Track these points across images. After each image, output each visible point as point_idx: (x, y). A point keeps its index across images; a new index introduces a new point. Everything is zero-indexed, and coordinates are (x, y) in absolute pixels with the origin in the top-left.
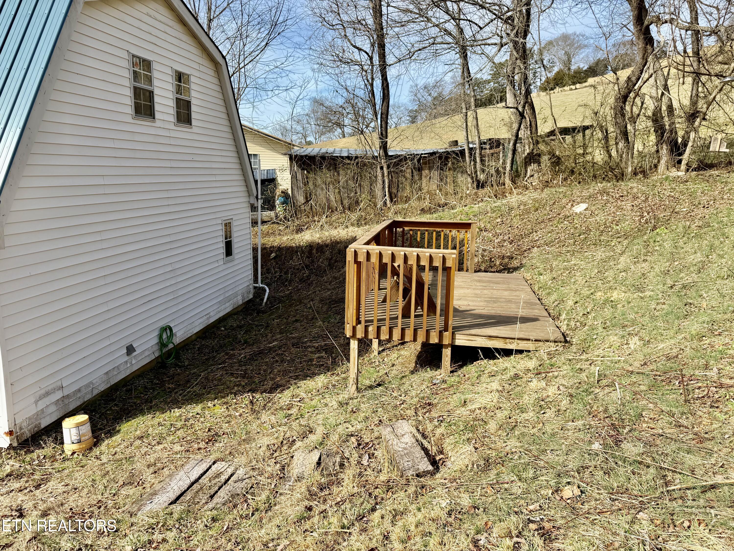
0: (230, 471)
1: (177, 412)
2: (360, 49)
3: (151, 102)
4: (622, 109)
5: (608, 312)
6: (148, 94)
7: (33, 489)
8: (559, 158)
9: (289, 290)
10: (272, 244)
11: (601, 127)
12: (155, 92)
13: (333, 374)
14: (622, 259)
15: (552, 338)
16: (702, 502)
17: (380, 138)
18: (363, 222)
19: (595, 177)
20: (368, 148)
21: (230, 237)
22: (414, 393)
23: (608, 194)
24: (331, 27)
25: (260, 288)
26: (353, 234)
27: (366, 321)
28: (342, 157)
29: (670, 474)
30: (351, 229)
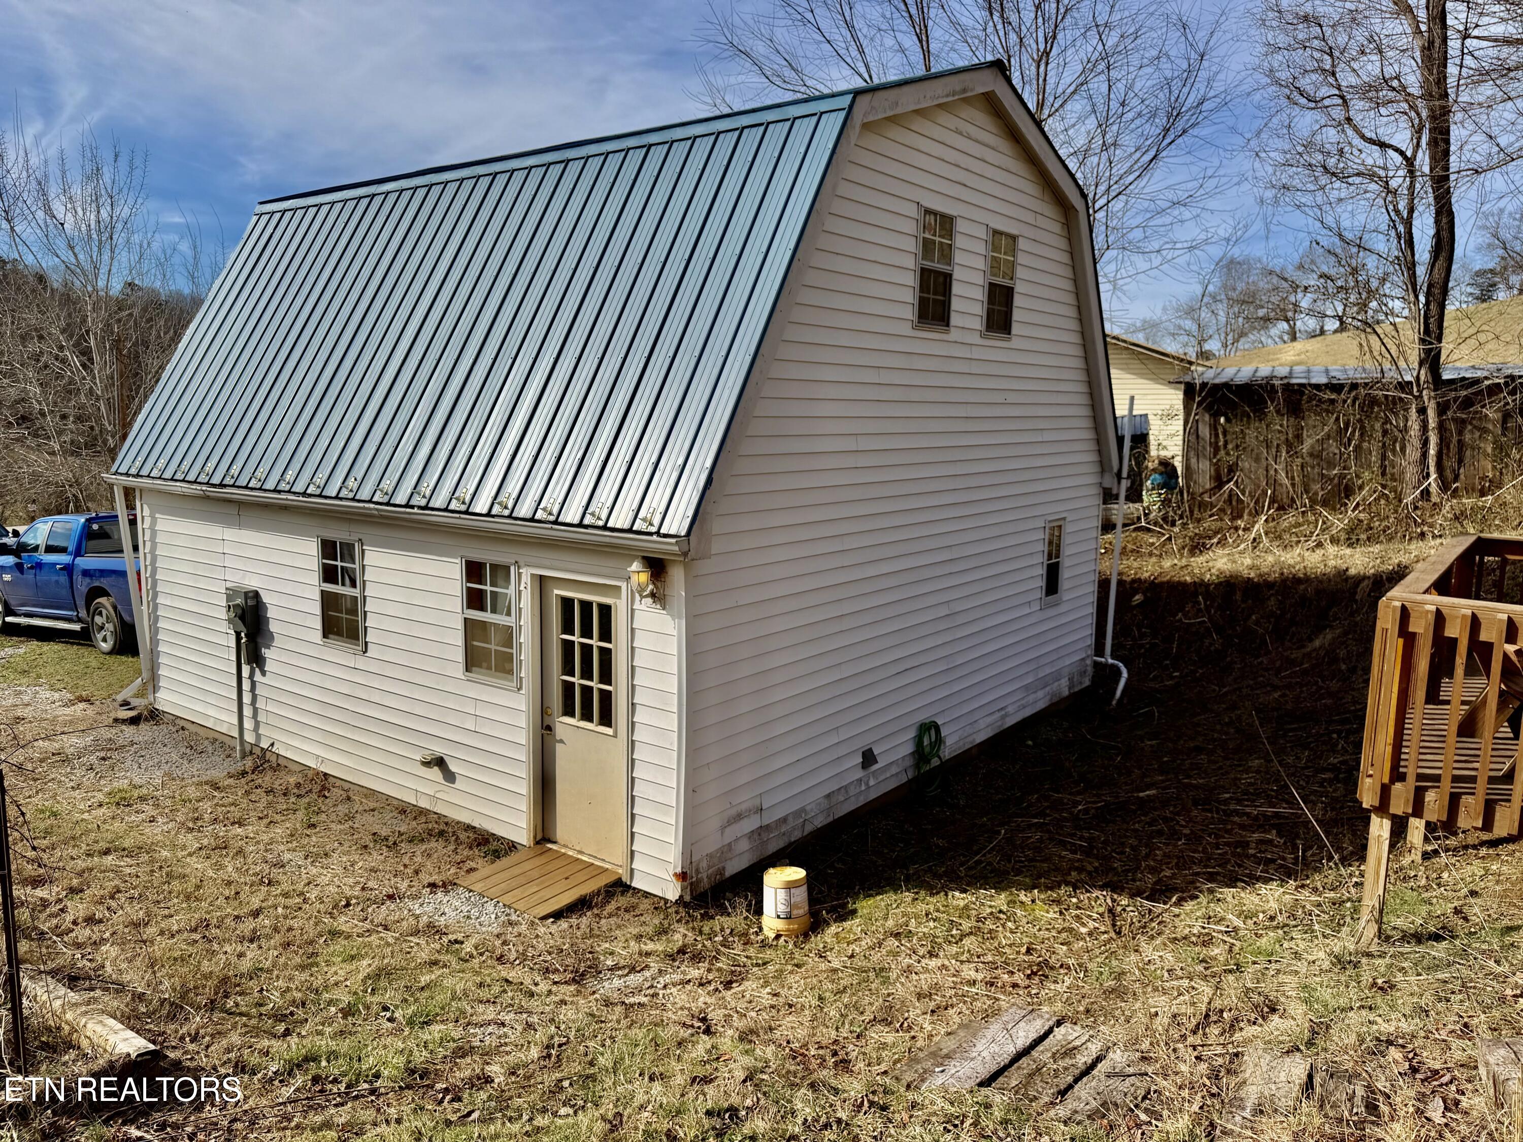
0: (1094, 1049)
1: (959, 899)
2: (1383, 145)
3: (944, 295)
6: (941, 279)
7: (721, 987)
9: (1173, 678)
10: (1136, 574)
12: (955, 276)
13: (1303, 886)
17: (1422, 341)
18: (1363, 537)
20: (1387, 365)
21: (1058, 556)
24: (1313, 105)
25: (1106, 665)
26: (1340, 562)
27: (1420, 777)
28: (1317, 387)
30: (1331, 550)
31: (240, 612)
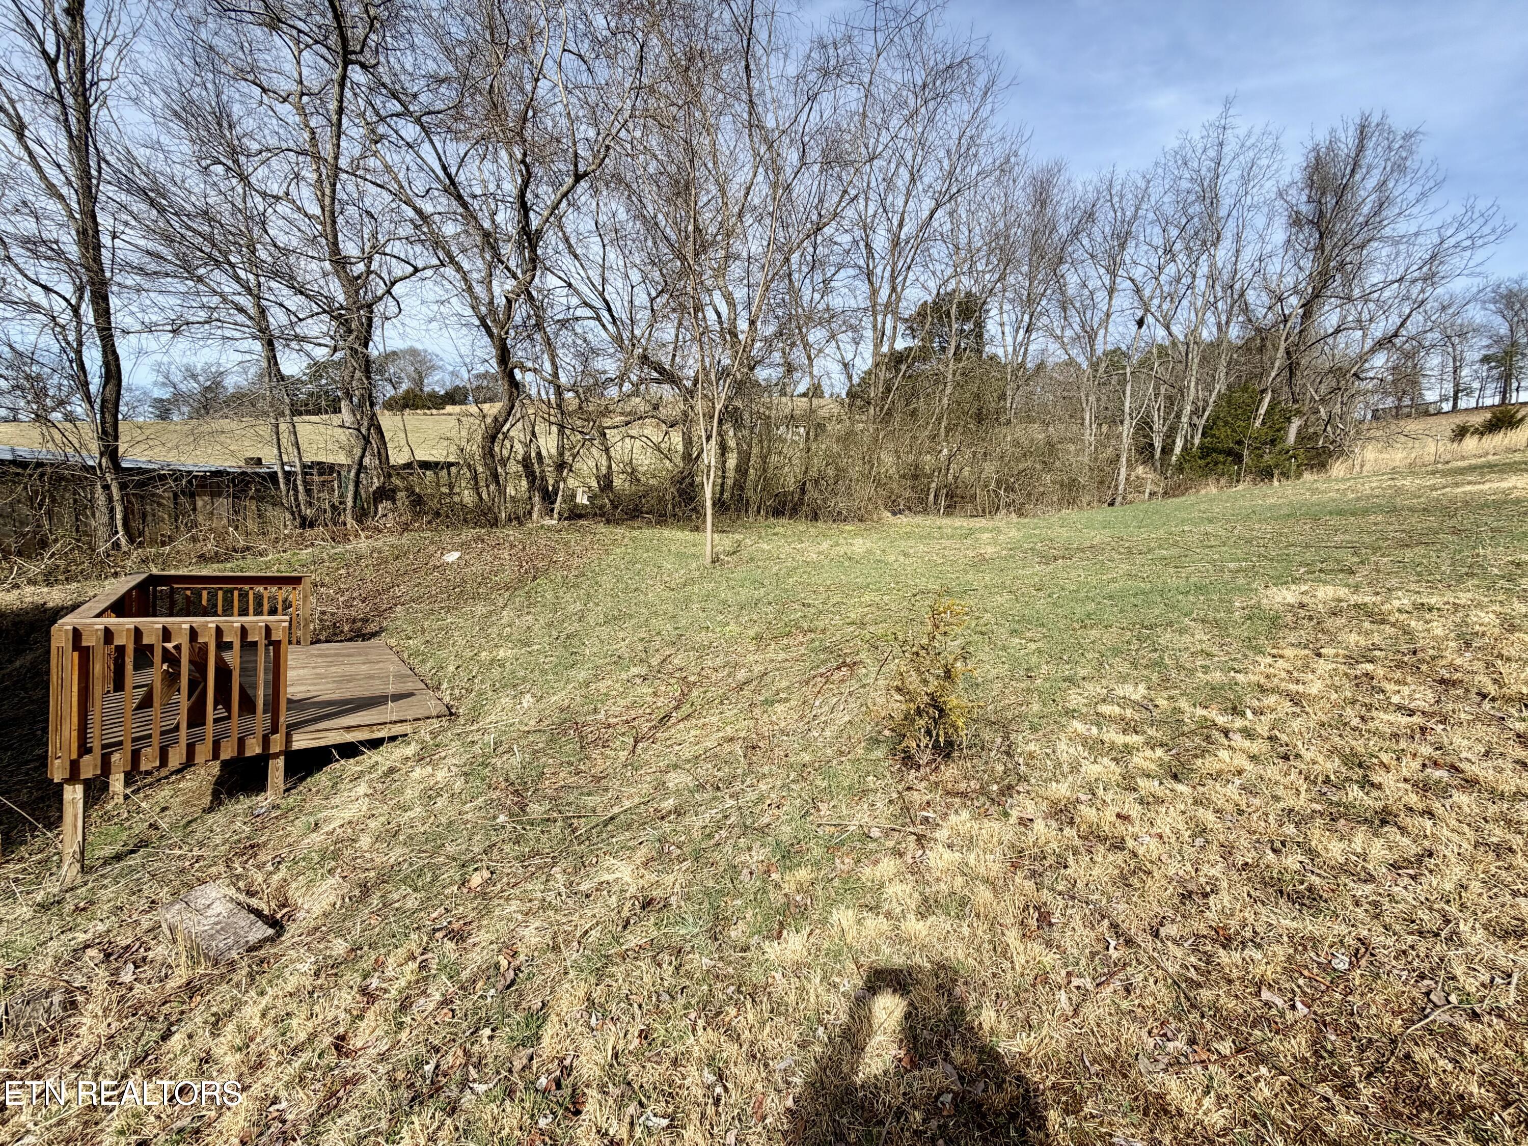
2: (47, 289)
4: (491, 449)
5: (496, 672)
8: (419, 496)
11: (469, 466)
14: (504, 613)
15: (434, 714)
16: (604, 835)
17: (101, 439)
18: (61, 578)
19: (465, 520)
20: (70, 453)
22: (218, 840)
23: (483, 541)
26: (37, 598)
29: (575, 821)
30: (28, 590)
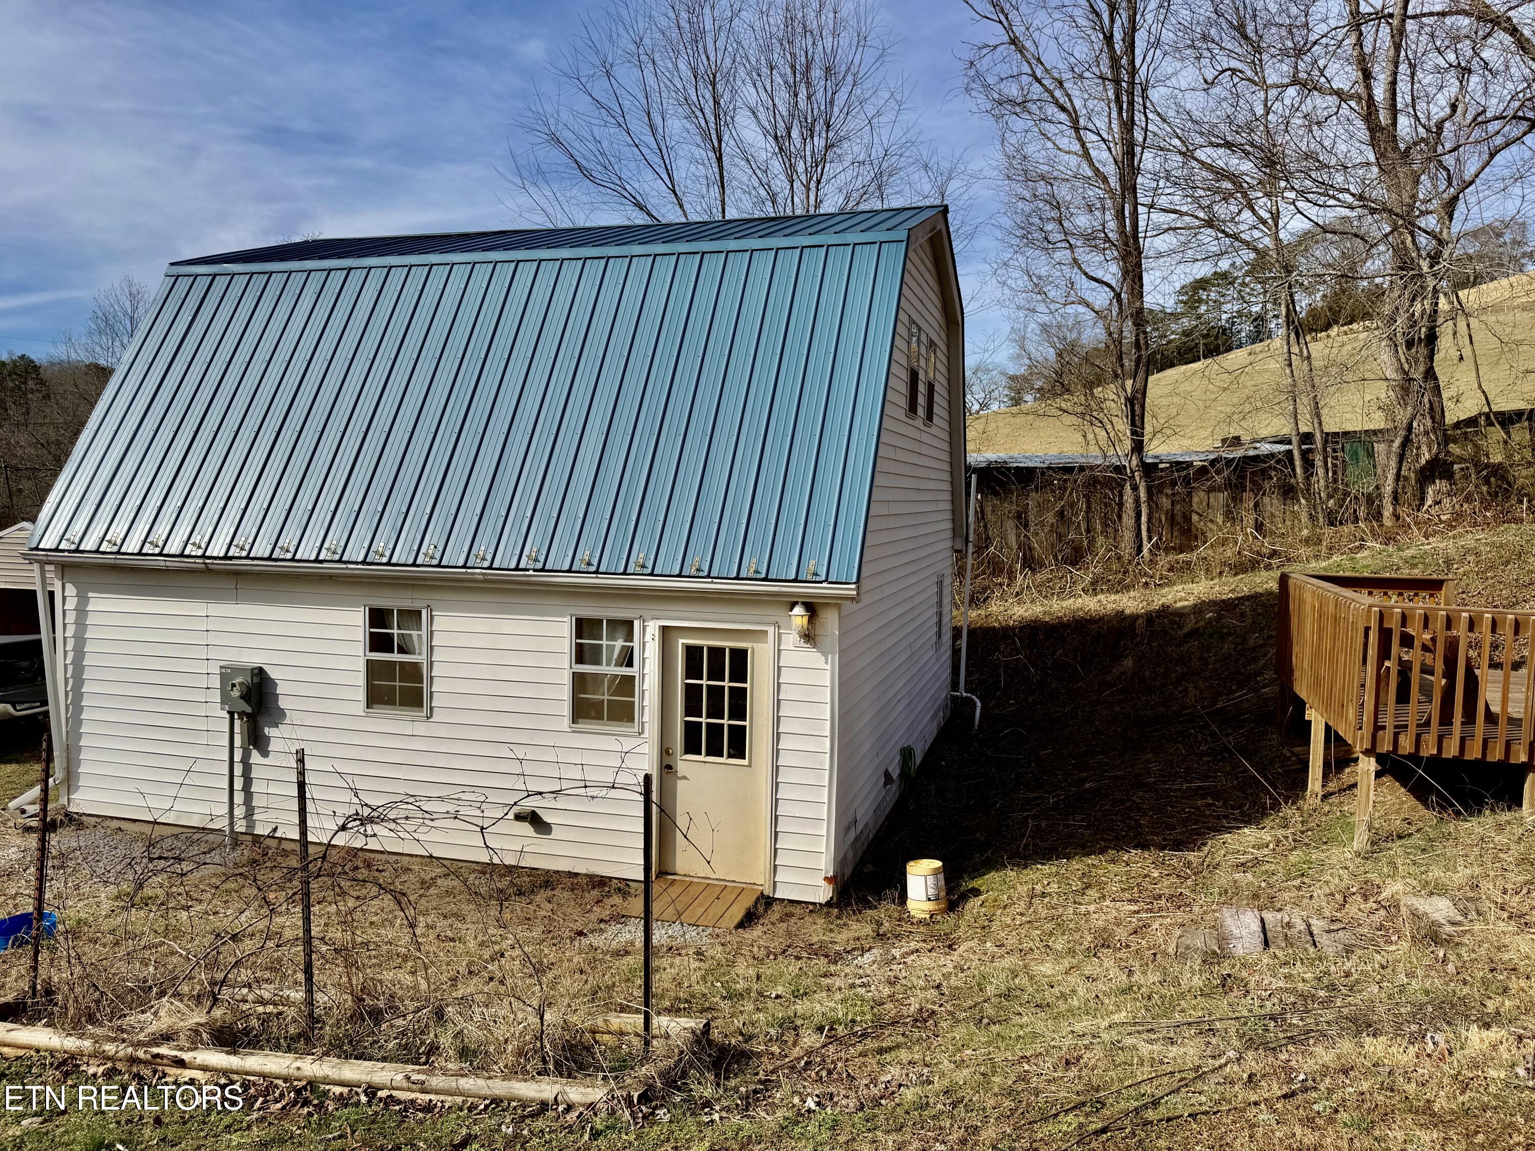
0: (1299, 922)
12: (919, 375)
13: (1264, 828)
18: (1105, 587)
21: (941, 607)
25: (962, 699)
31: (245, 690)
